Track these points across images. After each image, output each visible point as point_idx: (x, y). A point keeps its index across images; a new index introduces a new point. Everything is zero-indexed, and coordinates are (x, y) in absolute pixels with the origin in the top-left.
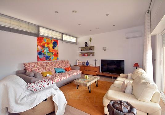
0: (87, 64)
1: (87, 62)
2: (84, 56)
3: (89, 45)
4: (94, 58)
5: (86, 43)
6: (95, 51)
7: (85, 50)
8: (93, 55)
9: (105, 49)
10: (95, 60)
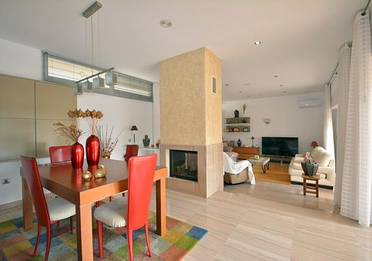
0: (239, 144)
1: (239, 141)
2: (233, 131)
3: (242, 115)
4: (250, 135)
5: (237, 113)
6: (252, 125)
7: (235, 123)
8: (248, 131)
9: (267, 121)
10: (253, 138)
